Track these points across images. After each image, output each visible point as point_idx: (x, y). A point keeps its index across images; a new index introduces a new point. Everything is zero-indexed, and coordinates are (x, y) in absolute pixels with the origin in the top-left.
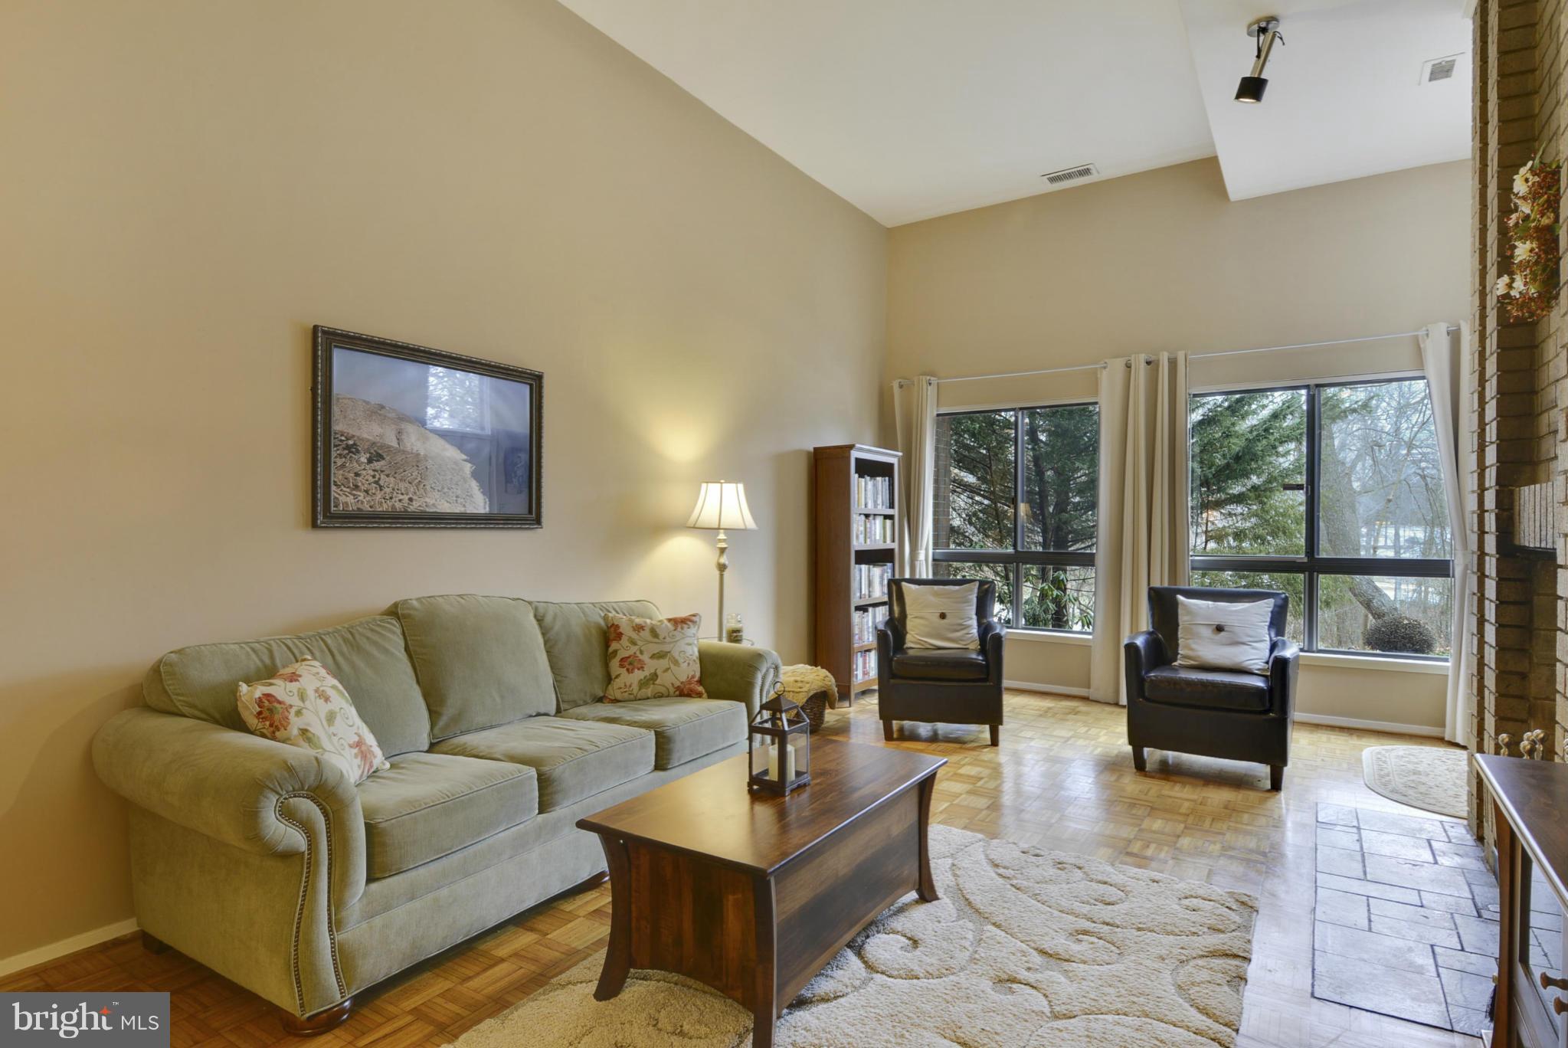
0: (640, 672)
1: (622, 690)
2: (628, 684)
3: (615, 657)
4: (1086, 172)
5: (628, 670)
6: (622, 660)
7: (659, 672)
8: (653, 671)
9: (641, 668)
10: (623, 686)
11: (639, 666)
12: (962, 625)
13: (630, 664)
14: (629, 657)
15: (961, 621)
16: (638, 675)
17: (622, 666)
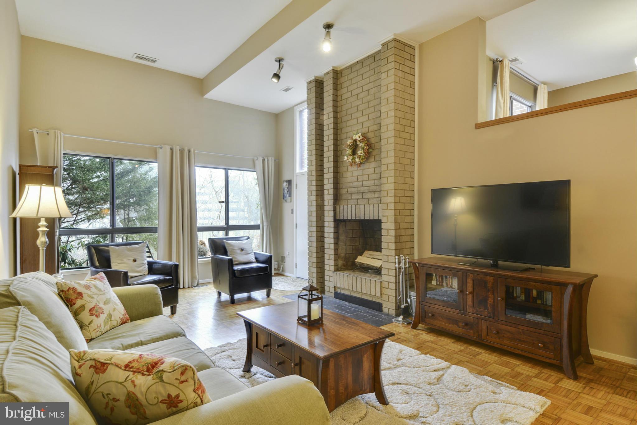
0: (103, 315)
1: (96, 331)
2: (99, 326)
3: (84, 309)
4: (154, 61)
5: (96, 316)
6: (90, 310)
7: (111, 312)
8: (108, 313)
9: (102, 313)
10: (96, 328)
11: (101, 311)
12: (143, 263)
13: (97, 311)
14: (94, 307)
15: (142, 262)
16: (103, 317)
17: (92, 314)
